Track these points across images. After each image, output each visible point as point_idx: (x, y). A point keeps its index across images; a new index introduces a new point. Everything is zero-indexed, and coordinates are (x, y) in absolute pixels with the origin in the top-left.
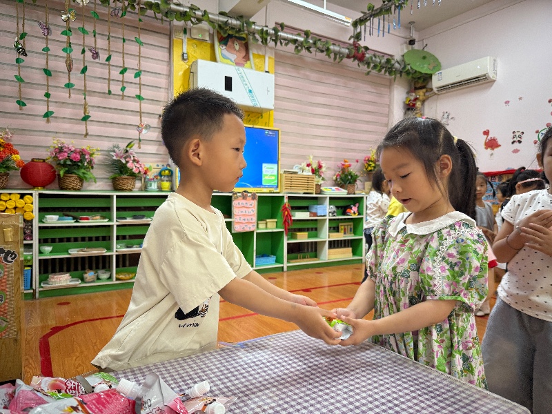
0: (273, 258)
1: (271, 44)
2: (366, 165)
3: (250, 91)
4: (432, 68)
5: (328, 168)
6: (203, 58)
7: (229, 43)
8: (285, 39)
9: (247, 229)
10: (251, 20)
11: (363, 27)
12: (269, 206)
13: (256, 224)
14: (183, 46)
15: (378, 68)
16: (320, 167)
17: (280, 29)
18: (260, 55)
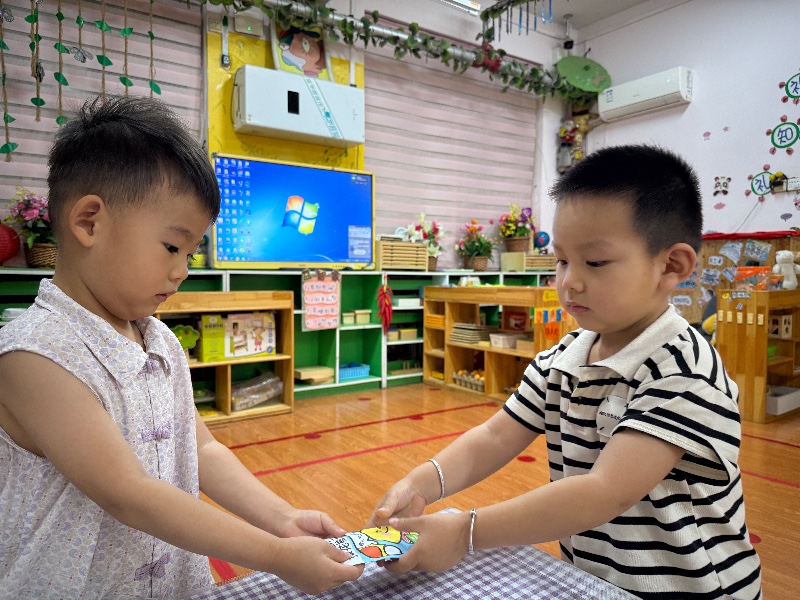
0: (366, 369)
1: (359, 43)
2: (503, 227)
3: (328, 114)
4: (597, 83)
5: (448, 232)
6: (254, 64)
7: (294, 41)
8: (380, 36)
9: (326, 326)
10: (328, 6)
11: (497, 20)
12: (359, 290)
13: (338, 318)
14: (222, 43)
15: (520, 82)
16: (436, 230)
17: (372, 20)
18: (341, 60)
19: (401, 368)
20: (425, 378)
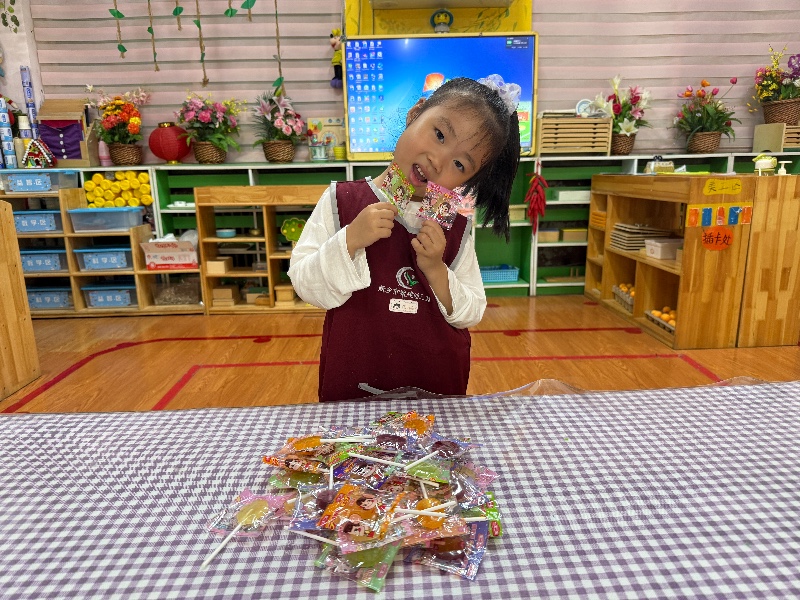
2: (757, 87)
16: (635, 99)
19: (569, 275)
20: (587, 289)
